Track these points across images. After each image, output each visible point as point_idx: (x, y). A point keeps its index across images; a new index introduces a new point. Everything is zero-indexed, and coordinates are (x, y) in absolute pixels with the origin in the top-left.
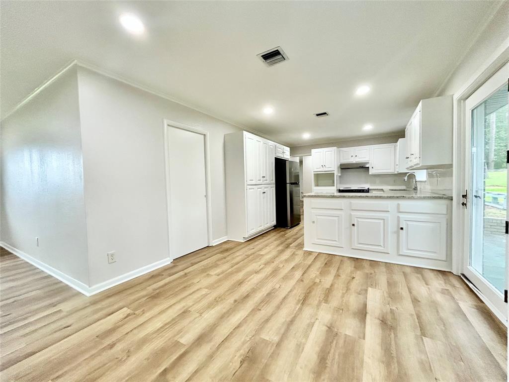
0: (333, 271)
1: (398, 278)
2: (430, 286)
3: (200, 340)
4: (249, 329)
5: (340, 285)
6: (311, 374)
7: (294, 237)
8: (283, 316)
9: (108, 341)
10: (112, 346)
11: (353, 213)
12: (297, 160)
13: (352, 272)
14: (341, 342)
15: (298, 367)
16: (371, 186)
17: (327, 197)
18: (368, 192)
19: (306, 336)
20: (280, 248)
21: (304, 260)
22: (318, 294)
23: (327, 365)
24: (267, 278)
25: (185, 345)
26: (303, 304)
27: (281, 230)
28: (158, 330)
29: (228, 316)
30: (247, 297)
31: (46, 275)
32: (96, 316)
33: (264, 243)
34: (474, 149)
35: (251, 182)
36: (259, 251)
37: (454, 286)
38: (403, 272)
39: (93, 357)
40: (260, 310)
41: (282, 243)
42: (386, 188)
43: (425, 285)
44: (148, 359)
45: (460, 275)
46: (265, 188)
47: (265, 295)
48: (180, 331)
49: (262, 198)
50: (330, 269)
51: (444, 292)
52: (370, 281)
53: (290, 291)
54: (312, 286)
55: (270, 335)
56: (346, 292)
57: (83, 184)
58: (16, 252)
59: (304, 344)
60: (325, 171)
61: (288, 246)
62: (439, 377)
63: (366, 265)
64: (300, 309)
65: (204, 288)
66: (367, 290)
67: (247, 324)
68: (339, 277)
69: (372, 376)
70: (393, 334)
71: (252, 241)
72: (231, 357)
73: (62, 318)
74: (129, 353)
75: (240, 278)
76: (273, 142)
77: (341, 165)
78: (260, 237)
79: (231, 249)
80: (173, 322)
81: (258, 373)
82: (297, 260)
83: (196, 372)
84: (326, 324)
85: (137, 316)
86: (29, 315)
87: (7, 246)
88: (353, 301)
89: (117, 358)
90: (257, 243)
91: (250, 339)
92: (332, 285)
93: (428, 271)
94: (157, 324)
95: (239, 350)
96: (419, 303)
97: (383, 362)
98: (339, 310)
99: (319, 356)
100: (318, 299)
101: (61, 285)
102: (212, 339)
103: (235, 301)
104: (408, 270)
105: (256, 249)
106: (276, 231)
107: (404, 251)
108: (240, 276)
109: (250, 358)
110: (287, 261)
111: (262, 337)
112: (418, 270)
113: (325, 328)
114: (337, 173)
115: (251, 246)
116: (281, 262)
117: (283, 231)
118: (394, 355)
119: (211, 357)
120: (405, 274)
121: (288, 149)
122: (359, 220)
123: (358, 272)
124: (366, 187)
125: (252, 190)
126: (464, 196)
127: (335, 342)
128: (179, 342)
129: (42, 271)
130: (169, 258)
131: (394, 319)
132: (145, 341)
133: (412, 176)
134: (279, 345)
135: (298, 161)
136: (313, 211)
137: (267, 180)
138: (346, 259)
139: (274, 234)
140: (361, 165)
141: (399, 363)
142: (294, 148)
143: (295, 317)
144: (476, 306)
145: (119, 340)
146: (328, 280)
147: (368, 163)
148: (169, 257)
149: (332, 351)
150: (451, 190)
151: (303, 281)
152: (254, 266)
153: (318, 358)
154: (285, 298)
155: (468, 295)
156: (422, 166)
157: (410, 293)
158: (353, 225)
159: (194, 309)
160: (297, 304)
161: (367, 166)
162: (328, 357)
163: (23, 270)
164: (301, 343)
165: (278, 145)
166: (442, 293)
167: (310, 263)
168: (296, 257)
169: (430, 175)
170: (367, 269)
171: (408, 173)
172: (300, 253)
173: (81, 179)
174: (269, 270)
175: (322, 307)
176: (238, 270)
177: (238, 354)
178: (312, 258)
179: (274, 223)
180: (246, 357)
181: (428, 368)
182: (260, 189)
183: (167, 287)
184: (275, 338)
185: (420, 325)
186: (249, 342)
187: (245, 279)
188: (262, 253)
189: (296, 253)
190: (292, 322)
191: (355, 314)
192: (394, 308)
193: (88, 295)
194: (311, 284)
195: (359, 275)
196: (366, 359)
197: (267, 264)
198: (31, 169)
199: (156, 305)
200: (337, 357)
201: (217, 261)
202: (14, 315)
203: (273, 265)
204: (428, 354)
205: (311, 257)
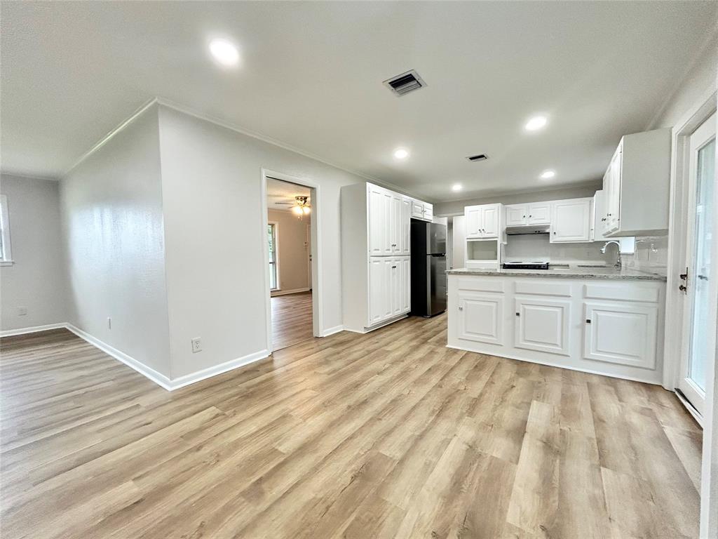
0: (485, 377)
1: (580, 390)
2: (624, 404)
3: (302, 450)
4: (365, 441)
5: (493, 394)
6: (440, 499)
7: (435, 329)
8: (411, 428)
9: (194, 443)
10: (199, 448)
11: (518, 298)
12: (444, 221)
13: (511, 379)
14: (485, 465)
15: (424, 490)
16: (552, 259)
17: (482, 275)
18: (547, 269)
19: (438, 454)
20: (414, 343)
21: (446, 360)
22: (460, 404)
23: (462, 490)
24: (392, 381)
25: (284, 454)
26: (438, 416)
27: (417, 320)
28: (253, 434)
29: (339, 425)
30: (364, 403)
31: (119, 364)
32: (179, 414)
33: (393, 336)
34: (700, 208)
35: (375, 252)
36: (386, 345)
37: (661, 405)
38: (588, 383)
39: (179, 458)
40: (380, 419)
41: (417, 337)
42: (573, 263)
43: (617, 401)
44: (240, 465)
45: (674, 390)
46: (396, 260)
47: (389, 402)
48: (278, 438)
49: (391, 274)
50: (482, 373)
51: (644, 412)
52: (536, 392)
53: (423, 399)
54: (454, 394)
55: (392, 449)
56: (500, 404)
57: (163, 251)
58: (85, 336)
59: (436, 464)
60: (483, 238)
61: (425, 341)
62: (615, 517)
63: (534, 371)
64: (434, 422)
65: (310, 389)
66: (530, 404)
67: (362, 435)
68: (493, 385)
69: (521, 508)
70: (558, 461)
71: (376, 333)
72: (339, 472)
73: (140, 414)
74: (218, 458)
75: (357, 379)
76: (409, 198)
77: (507, 229)
78: (389, 328)
79: (348, 341)
80: (271, 426)
81: (372, 491)
82: (436, 360)
83: (297, 485)
84: (467, 441)
85: (227, 417)
86: (103, 408)
87: (73, 329)
88: (508, 416)
89: (204, 462)
90: (381, 336)
91: (365, 453)
92: (481, 395)
93: (625, 382)
94: (252, 428)
95: (350, 464)
96: (604, 424)
97: (538, 493)
98: (488, 426)
99: (452, 479)
100: (459, 410)
101: (139, 376)
102: (316, 450)
103: (349, 407)
104: (595, 380)
105: (382, 343)
106: (409, 321)
107: (592, 354)
108: (357, 376)
109: (364, 475)
110: (422, 360)
111: (381, 451)
112: (611, 381)
113: (465, 447)
114: (501, 241)
115: (374, 340)
116: (414, 362)
117: (419, 321)
118: (557, 484)
119: (315, 469)
120: (590, 386)
121: (431, 206)
122: (527, 307)
123: (521, 380)
124: (544, 261)
125: (377, 263)
126: (683, 277)
127: (476, 465)
128: (277, 450)
129: (116, 359)
130: (266, 350)
131: (564, 442)
132: (236, 445)
133: (614, 247)
134: (402, 462)
135: (445, 223)
136: (461, 294)
137: (398, 250)
138: (505, 361)
139: (407, 324)
140: (537, 230)
141: (561, 495)
142: (439, 205)
143: (426, 431)
144: (690, 433)
145: (206, 443)
146: (476, 388)
147: (548, 227)
148: (267, 348)
149: (471, 474)
150: (665, 267)
151: (441, 387)
152: (377, 365)
153: (451, 481)
154: (414, 408)
155: (680, 417)
156: (622, 232)
157: (593, 410)
158: (518, 314)
159: (296, 413)
160: (430, 415)
161: (547, 231)
162: (465, 481)
163: (94, 357)
164: (430, 462)
165: (416, 201)
166: (642, 414)
167: (453, 365)
168: (435, 356)
169: (639, 246)
170: (535, 376)
171: (607, 242)
172: (441, 350)
173: (161, 246)
174: (396, 370)
175: (464, 420)
176: (356, 369)
177: (349, 470)
178: (456, 358)
179: (408, 309)
180: (359, 472)
181: (601, 505)
182: (389, 263)
183: (264, 385)
184: (398, 455)
185: (599, 452)
186: (363, 457)
187: (363, 381)
188: (389, 348)
189: (437, 351)
190: (421, 437)
191: (508, 433)
192: (565, 428)
193: (170, 389)
194: (454, 391)
195: (521, 383)
196: (516, 487)
197: (395, 362)
198: (102, 234)
199: (249, 406)
200: (477, 481)
201: (328, 356)
202: (87, 408)
203: (402, 365)
204: (605, 489)
205: (456, 356)
